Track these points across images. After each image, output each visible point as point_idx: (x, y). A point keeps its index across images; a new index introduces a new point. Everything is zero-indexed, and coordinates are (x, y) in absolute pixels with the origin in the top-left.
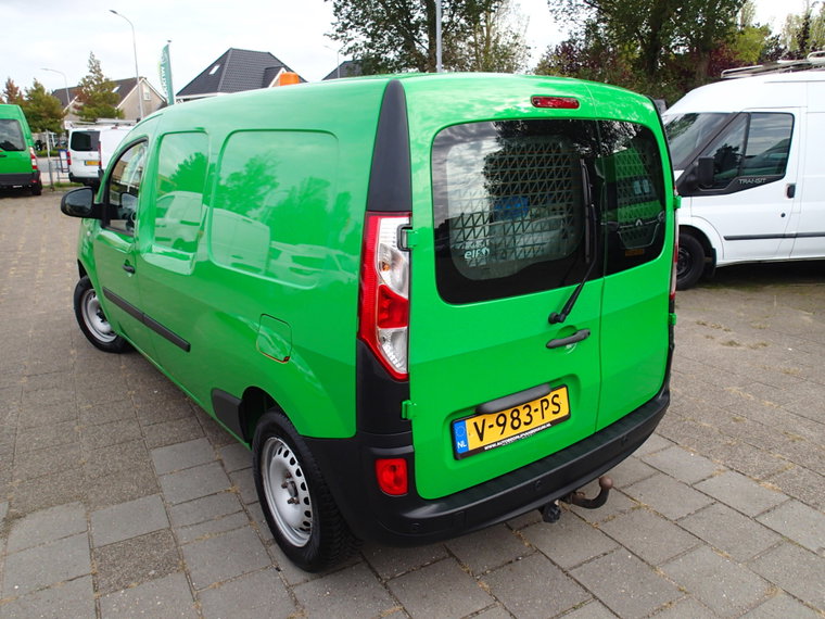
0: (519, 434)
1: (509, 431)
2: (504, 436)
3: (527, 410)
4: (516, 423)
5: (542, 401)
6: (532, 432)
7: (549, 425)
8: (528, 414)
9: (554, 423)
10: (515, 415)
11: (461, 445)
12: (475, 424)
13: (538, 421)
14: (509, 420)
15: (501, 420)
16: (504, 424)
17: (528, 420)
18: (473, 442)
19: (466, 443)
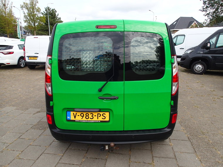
0: (88, 121)
1: (84, 119)
2: (82, 120)
3: (92, 115)
4: (87, 117)
5: (98, 114)
6: (92, 121)
7: (100, 121)
8: (92, 116)
9: (101, 121)
10: (87, 115)
11: (68, 117)
12: (74, 113)
13: (95, 119)
14: (85, 116)
15: (82, 115)
16: (83, 116)
17: (92, 118)
18: (72, 118)
19: (70, 117)
